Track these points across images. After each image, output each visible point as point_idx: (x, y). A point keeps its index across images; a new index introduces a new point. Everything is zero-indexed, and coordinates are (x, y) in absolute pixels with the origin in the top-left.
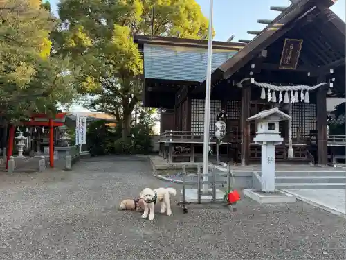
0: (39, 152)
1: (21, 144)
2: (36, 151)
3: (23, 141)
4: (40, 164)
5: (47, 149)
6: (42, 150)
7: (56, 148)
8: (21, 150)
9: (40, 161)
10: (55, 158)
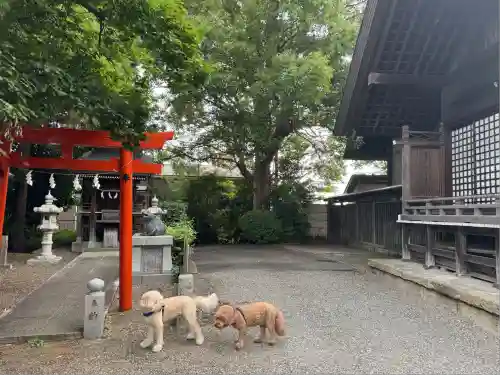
0: (92, 243)
1: (50, 225)
2: (86, 238)
3: (53, 218)
4: (88, 310)
5: (111, 236)
6: (100, 238)
7: (138, 238)
8: (48, 240)
9: (88, 299)
10: (136, 267)
